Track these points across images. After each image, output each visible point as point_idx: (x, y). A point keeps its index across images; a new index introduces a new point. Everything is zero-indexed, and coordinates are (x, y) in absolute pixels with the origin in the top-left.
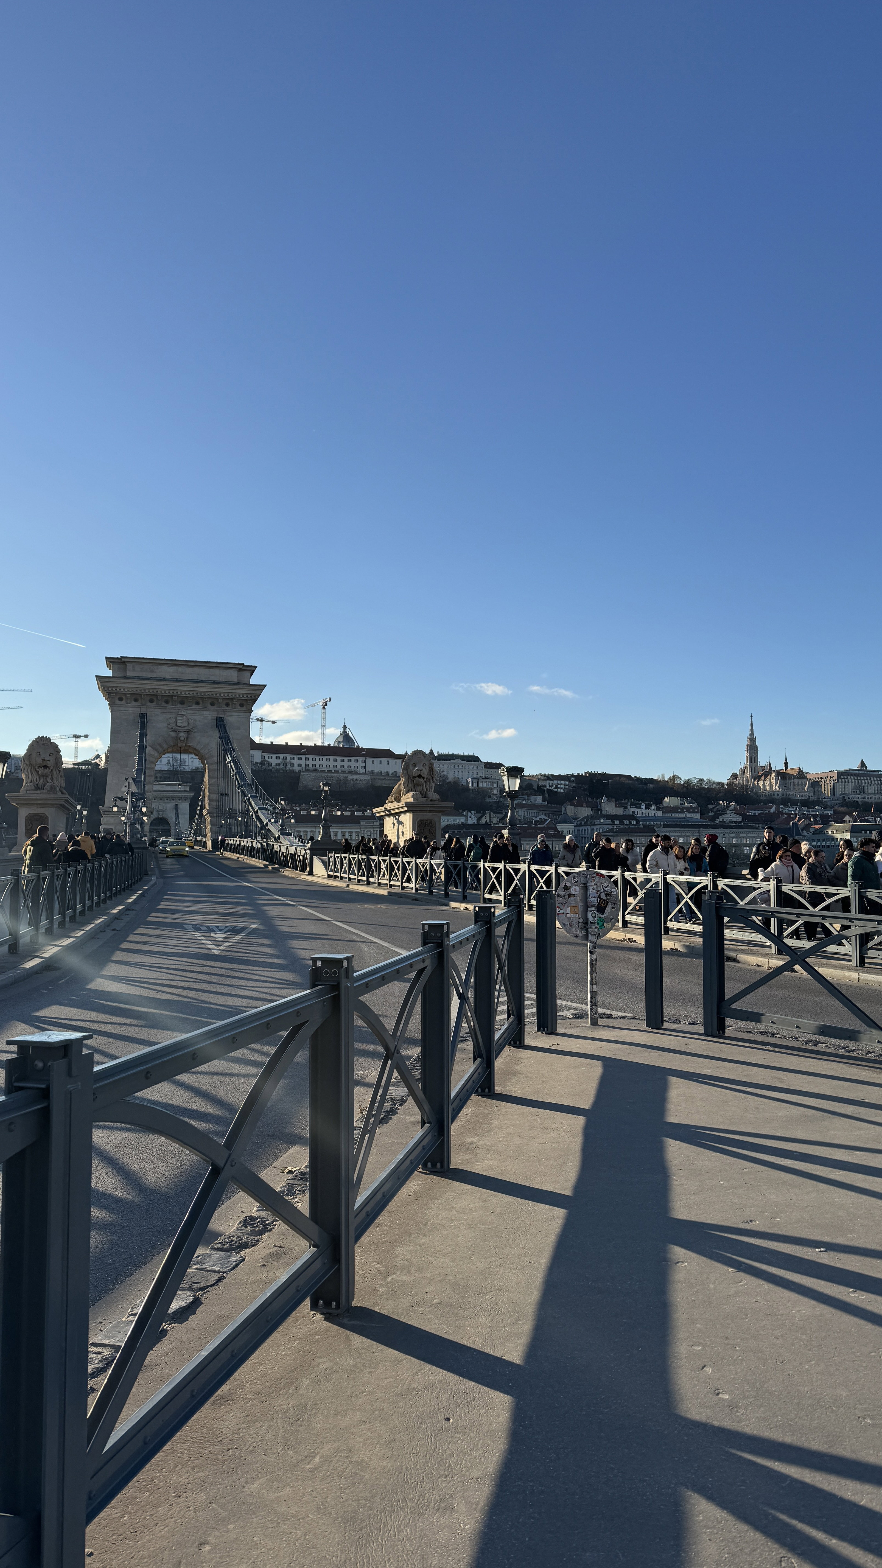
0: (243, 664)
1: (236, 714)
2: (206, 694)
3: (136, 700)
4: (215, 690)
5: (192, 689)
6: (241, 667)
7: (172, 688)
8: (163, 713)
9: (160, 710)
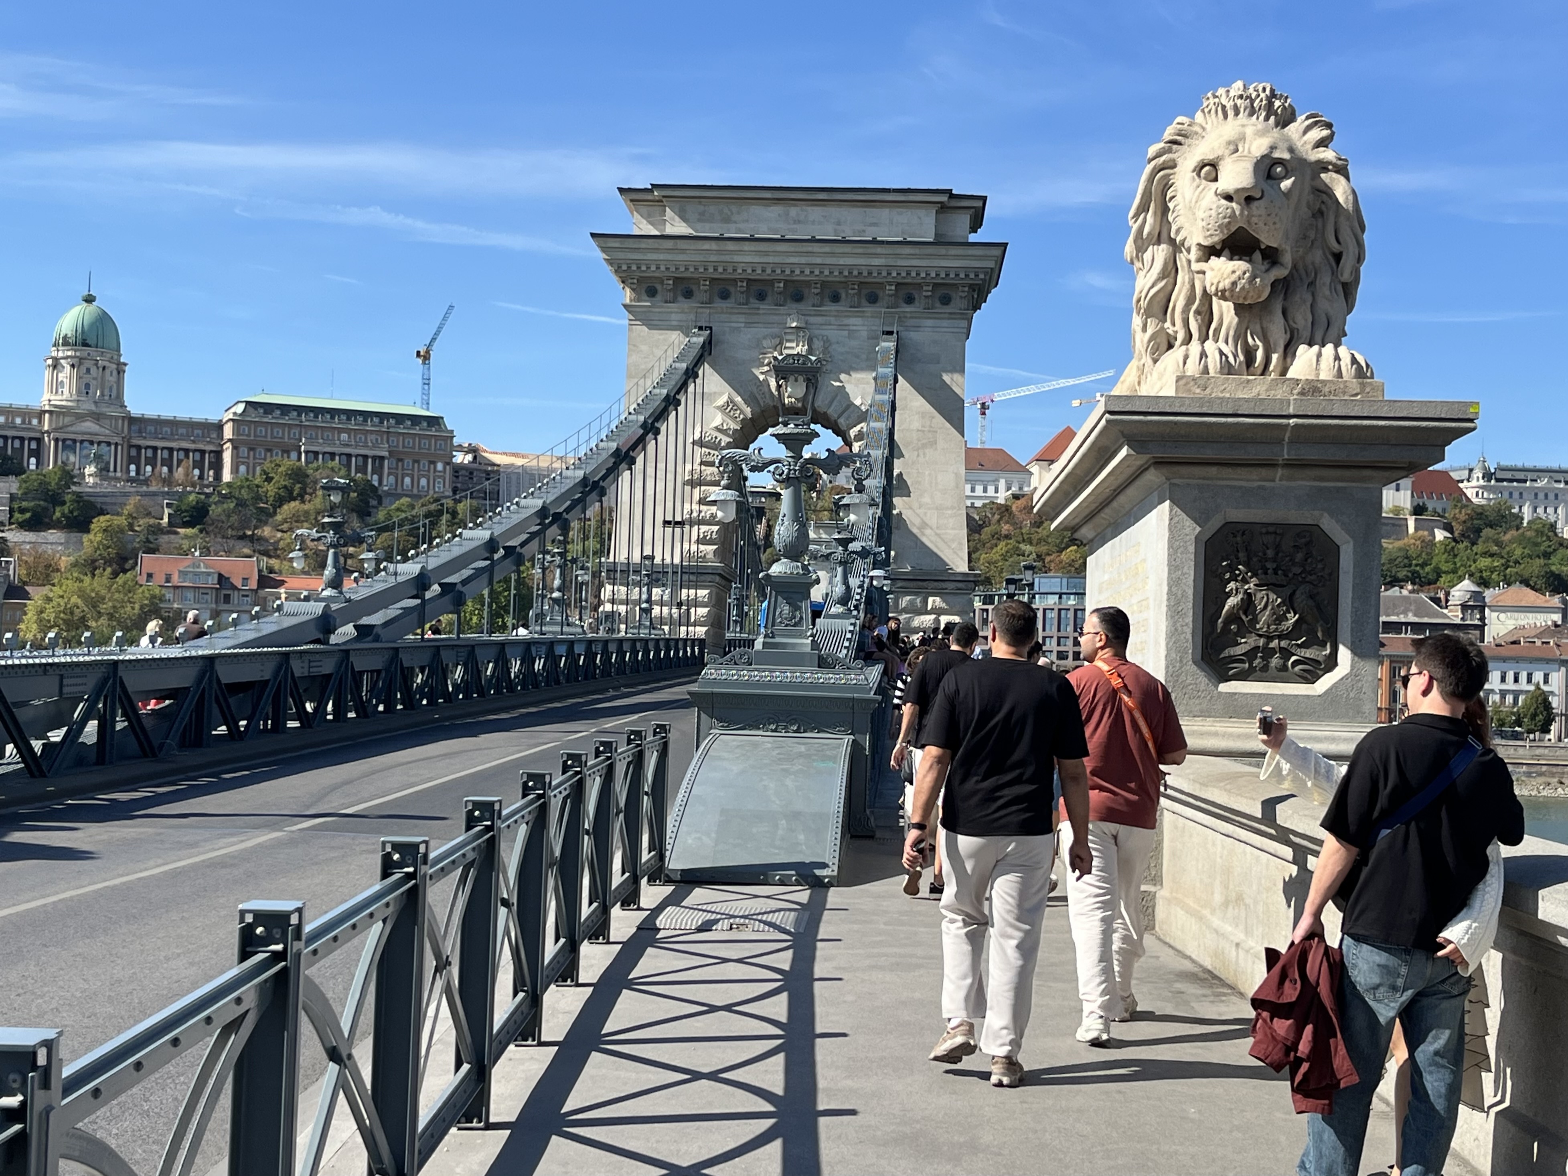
0: (949, 191)
1: (929, 322)
2: (855, 273)
3: (688, 294)
4: (876, 262)
5: (819, 261)
6: (944, 198)
7: (770, 259)
8: (748, 324)
9: (742, 318)
